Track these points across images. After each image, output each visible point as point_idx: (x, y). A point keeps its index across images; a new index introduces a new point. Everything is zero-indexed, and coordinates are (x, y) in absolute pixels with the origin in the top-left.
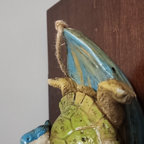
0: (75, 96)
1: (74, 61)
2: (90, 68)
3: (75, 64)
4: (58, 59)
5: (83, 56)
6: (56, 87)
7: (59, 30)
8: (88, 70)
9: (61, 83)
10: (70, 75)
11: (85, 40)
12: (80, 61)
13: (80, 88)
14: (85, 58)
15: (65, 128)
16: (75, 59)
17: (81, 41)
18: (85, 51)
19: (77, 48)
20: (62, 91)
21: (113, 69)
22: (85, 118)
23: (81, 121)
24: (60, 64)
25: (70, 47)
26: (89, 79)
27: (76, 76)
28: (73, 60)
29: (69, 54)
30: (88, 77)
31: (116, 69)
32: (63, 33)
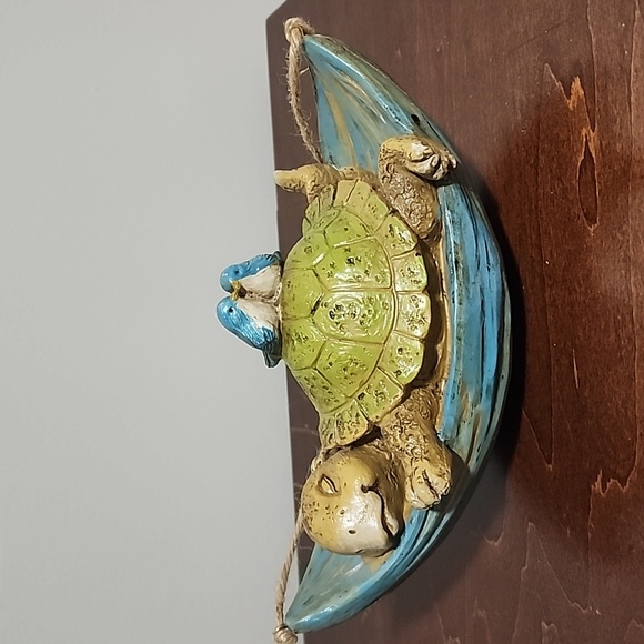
0: (335, 191)
1: (333, 118)
2: (369, 126)
3: (336, 126)
4: (295, 111)
5: (350, 97)
6: (293, 185)
7: (294, 39)
8: (365, 133)
9: (305, 176)
10: (327, 158)
11: (351, 59)
12: (346, 114)
13: (345, 172)
14: (356, 104)
15: (314, 248)
16: (336, 111)
17: (343, 61)
18: (353, 83)
19: (336, 80)
20: (308, 191)
21: (415, 118)
22: (355, 225)
23: (346, 229)
24: (299, 124)
25: (322, 81)
26: (369, 157)
27: (339, 159)
28: (331, 114)
29: (321, 100)
30: (368, 153)
31: (420, 118)
32: (303, 45)
